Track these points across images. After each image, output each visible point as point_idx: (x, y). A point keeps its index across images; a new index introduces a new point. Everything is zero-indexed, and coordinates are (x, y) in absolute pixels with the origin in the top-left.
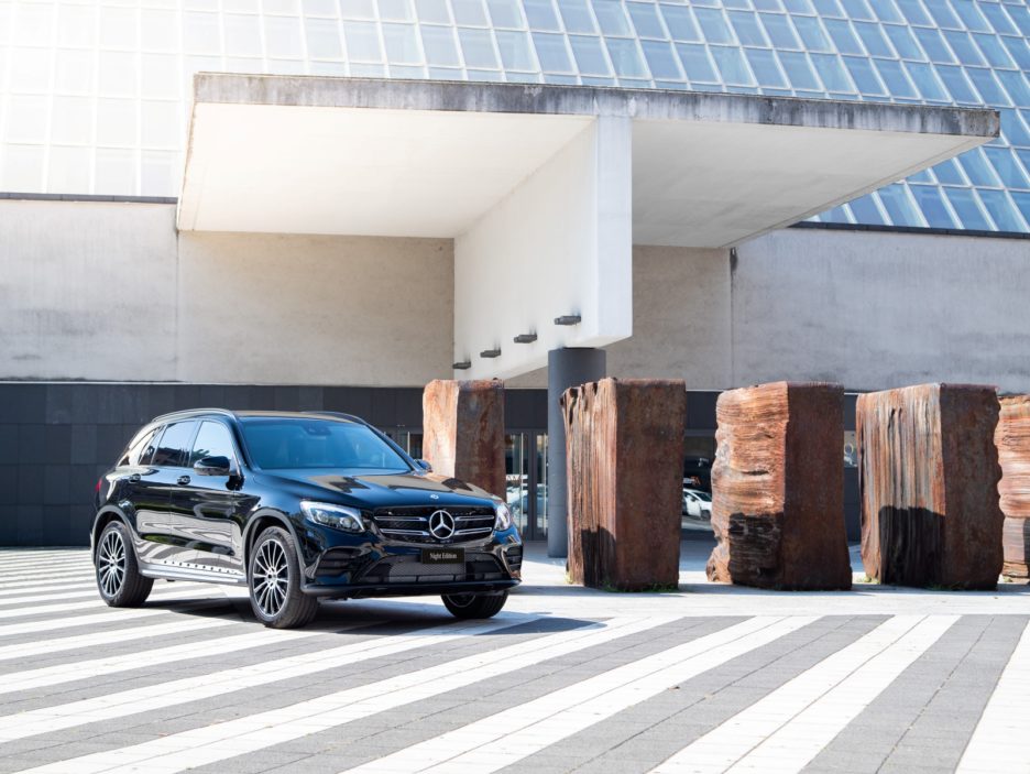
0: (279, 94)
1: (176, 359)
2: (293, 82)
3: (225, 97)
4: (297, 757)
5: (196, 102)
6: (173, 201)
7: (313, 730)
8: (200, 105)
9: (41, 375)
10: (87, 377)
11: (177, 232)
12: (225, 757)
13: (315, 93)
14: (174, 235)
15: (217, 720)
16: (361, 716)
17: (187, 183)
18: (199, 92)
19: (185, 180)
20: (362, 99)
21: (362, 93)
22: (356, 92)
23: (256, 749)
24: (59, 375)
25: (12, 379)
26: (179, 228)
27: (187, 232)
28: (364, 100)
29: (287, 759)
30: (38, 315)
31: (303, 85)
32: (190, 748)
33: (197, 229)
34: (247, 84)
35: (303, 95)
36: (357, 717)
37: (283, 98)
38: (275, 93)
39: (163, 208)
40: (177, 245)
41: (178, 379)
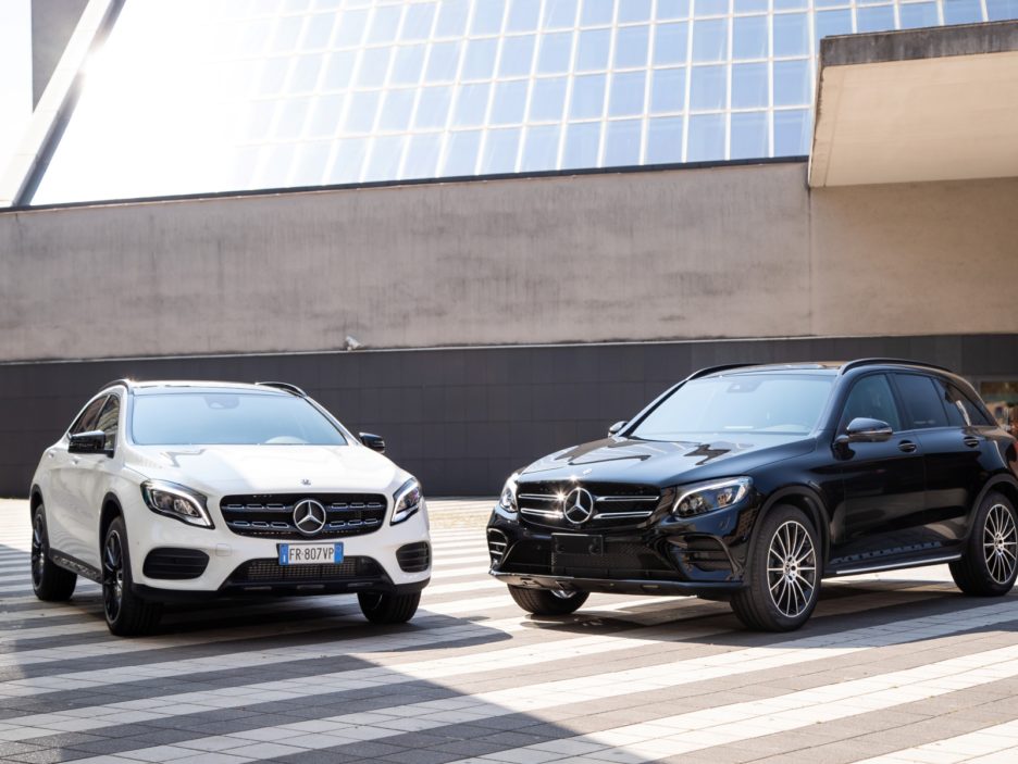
0: (906, 49)
1: (810, 314)
2: (920, 35)
3: (852, 58)
4: (919, 718)
5: (823, 67)
6: (804, 159)
7: (936, 693)
8: (827, 69)
9: (686, 334)
10: (728, 335)
11: (809, 189)
12: (851, 714)
13: (944, 44)
14: (806, 193)
15: (846, 678)
16: (985, 681)
17: (817, 143)
18: (826, 57)
19: (815, 140)
20: (994, 44)
21: (994, 37)
22: (987, 38)
23: (880, 708)
24: (702, 334)
25: (660, 339)
26: (811, 185)
27: (818, 189)
28: (996, 44)
29: (909, 720)
30: (682, 278)
31: (931, 36)
32: (821, 703)
33: (828, 184)
34: (873, 44)
35: (931, 47)
36: (981, 682)
37: (910, 52)
38: (902, 49)
39: (795, 168)
40: (809, 203)
41: (813, 333)
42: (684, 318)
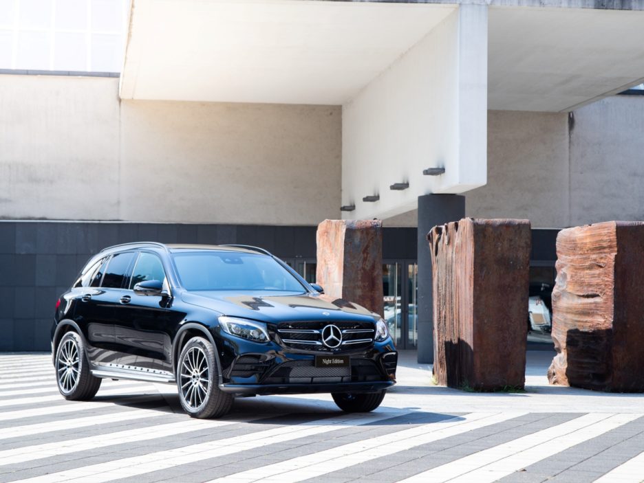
1: (119, 203)
6: (116, 76)
9: (12, 215)
11: (120, 100)
14: (118, 102)
17: (128, 61)
19: (126, 58)
24: (26, 215)
26: (121, 97)
27: (128, 100)
30: (9, 167)
33: (135, 98)
39: (110, 81)
40: (120, 111)
41: (121, 219)
42: (10, 201)
